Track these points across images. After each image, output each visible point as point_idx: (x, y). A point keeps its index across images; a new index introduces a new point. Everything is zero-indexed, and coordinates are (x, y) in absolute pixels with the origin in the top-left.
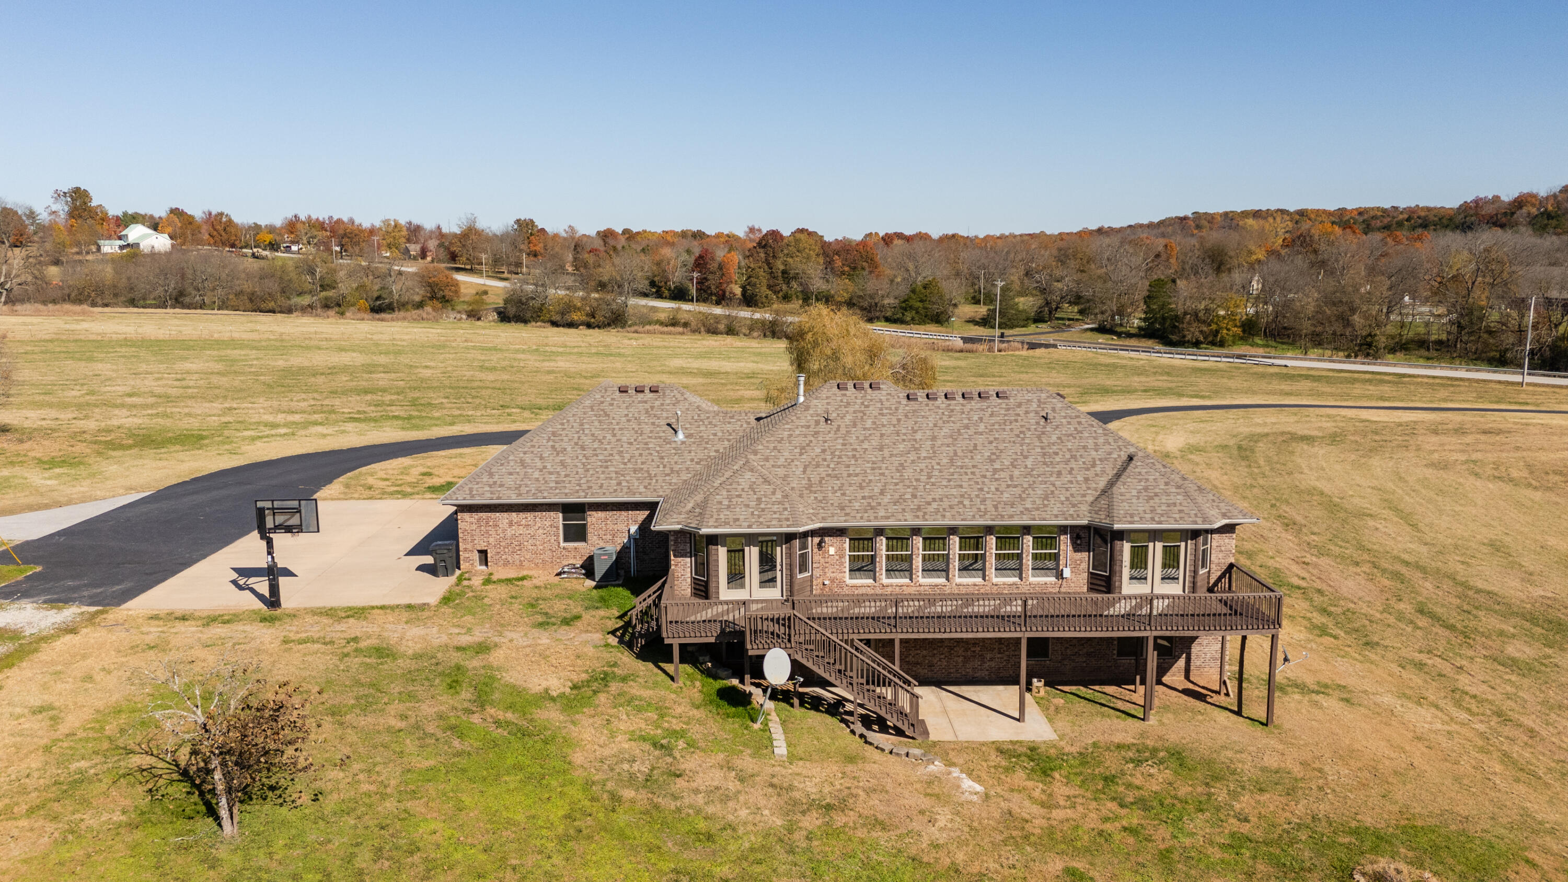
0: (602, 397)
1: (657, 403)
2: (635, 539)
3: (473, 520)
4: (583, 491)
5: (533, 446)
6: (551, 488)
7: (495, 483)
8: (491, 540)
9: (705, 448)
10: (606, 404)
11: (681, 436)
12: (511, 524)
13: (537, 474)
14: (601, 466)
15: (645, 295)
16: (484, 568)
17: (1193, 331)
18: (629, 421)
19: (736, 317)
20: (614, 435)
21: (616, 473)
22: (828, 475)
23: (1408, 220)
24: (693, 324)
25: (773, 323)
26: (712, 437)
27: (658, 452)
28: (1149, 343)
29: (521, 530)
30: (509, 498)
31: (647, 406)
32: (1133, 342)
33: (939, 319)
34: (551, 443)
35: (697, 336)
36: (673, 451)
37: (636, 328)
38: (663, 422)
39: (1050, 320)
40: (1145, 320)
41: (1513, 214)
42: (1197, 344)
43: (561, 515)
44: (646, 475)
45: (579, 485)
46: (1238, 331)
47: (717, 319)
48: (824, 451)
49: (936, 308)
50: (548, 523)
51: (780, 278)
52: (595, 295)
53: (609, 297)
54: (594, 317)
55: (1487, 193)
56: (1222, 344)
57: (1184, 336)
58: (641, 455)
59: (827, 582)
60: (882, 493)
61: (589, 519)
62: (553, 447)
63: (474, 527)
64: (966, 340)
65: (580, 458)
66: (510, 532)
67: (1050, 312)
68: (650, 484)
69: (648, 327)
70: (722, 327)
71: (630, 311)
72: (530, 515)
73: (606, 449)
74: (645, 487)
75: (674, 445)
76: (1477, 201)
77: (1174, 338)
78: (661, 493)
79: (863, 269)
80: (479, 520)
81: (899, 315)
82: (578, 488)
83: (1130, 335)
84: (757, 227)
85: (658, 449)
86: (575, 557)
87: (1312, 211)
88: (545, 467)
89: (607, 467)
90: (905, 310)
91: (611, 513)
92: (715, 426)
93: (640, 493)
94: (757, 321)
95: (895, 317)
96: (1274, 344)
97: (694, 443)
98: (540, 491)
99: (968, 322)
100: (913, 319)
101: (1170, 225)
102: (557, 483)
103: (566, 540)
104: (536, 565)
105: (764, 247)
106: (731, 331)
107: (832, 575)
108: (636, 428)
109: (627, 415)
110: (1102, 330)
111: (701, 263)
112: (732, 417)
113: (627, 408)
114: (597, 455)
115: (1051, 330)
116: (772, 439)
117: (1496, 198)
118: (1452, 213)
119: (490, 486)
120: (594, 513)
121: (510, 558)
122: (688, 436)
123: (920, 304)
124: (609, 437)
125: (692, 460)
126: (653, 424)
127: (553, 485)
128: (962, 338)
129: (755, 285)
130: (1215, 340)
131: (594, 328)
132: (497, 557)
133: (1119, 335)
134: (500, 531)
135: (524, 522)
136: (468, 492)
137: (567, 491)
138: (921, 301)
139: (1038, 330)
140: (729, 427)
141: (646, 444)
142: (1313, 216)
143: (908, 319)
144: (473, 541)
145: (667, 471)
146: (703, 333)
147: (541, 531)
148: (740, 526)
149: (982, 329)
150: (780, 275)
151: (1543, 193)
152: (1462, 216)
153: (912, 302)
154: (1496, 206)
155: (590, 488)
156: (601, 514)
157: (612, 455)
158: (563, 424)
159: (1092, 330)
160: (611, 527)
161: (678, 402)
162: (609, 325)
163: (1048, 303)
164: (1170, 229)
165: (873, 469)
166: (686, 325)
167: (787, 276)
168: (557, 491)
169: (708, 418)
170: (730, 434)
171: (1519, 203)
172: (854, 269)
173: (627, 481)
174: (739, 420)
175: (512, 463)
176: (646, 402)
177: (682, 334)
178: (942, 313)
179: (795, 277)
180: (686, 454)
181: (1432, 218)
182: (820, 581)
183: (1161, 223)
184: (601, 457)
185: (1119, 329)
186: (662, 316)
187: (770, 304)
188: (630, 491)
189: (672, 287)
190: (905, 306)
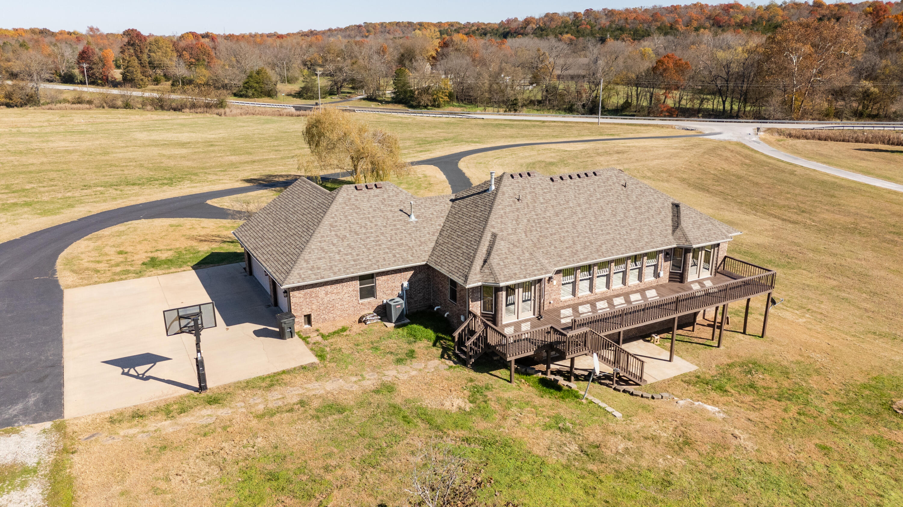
0: (348, 195)
1: (385, 196)
2: (406, 291)
3: (300, 295)
4: (375, 264)
5: (323, 236)
6: (353, 265)
7: (313, 267)
8: (314, 307)
9: (432, 224)
10: (353, 200)
11: (413, 218)
12: (327, 294)
13: (337, 257)
14: (376, 245)
15: (50, 81)
16: (307, 326)
17: (425, 99)
18: (374, 210)
19: (131, 96)
20: (371, 222)
21: (388, 248)
22: (540, 236)
23: (477, 30)
24: (96, 102)
25: (160, 100)
26: (431, 216)
27: (405, 230)
28: (400, 107)
29: (334, 297)
30: (329, 276)
31: (380, 198)
32: (390, 106)
33: (270, 94)
34: (333, 233)
35: (101, 111)
36: (414, 229)
37: (50, 106)
38: (397, 209)
39: (338, 93)
40: (394, 93)
41: (526, 28)
42: (426, 107)
43: (358, 282)
44: (407, 248)
45: (370, 260)
46: (446, 98)
47: (115, 97)
48: (528, 221)
49: (267, 88)
50: (351, 289)
51: (148, 67)
52: (10, 82)
53: (22, 84)
54: (11, 99)
55: (512, 17)
56: (439, 106)
57: (419, 102)
58: (396, 234)
59: (552, 302)
60: (574, 243)
61: (377, 282)
62: (336, 235)
63: (302, 300)
64: (298, 108)
65: (359, 241)
66: (326, 300)
67: (338, 89)
68: (413, 253)
69: (59, 105)
70: (119, 103)
71: (41, 93)
72: (339, 286)
73: (372, 233)
74: (412, 256)
75: (412, 225)
76: (508, 21)
77: (414, 103)
78: (423, 259)
79: (204, 60)
80: (305, 295)
81: (244, 92)
82: (370, 263)
83: (387, 102)
84: (95, 27)
85: (404, 228)
86: (368, 309)
87: (426, 23)
88: (340, 251)
89: (380, 245)
90: (248, 88)
91: (390, 276)
92: (429, 208)
93: (411, 261)
94: (147, 99)
95: (241, 93)
96: (463, 105)
97: (423, 221)
98: (347, 269)
99: (288, 95)
100: (253, 94)
101: (352, 30)
102: (354, 261)
103: (362, 298)
104: (344, 318)
105: (132, 45)
106: (127, 106)
107: (554, 297)
108: (382, 215)
109: (371, 207)
110: (370, 99)
111: (84, 56)
112: (436, 201)
113: (368, 201)
114: (368, 237)
115: (339, 100)
116: (497, 216)
117: (516, 20)
118: (497, 26)
119: (311, 270)
120: (380, 277)
121: (326, 317)
122: (417, 217)
123: (257, 85)
124: (369, 224)
125: (429, 233)
126: (391, 211)
127: (353, 263)
128: (294, 107)
129: (132, 72)
130: (435, 104)
131: (13, 107)
132: (318, 318)
133: (381, 102)
134: (319, 300)
135: (335, 291)
136: (298, 277)
137: (364, 266)
138: (257, 83)
139: (333, 100)
140: (437, 208)
141: (395, 225)
142: (426, 26)
143: (250, 94)
144: (301, 309)
145: (419, 243)
146: (106, 108)
147: (347, 295)
148: (520, 278)
149: (298, 100)
150: (147, 64)
151: (537, 17)
152: (502, 28)
153: (251, 84)
154: (517, 23)
155: (378, 261)
156: (384, 278)
157: (377, 236)
158: (333, 218)
159: (364, 99)
160: (391, 284)
161: (398, 193)
162: (26, 104)
163: (336, 84)
164: (353, 33)
165: (561, 229)
166: (90, 102)
167: (152, 65)
168: (358, 267)
169: (422, 203)
170: (441, 213)
171: (528, 22)
172: (198, 60)
173: (398, 253)
174: (441, 202)
175: (316, 251)
176: (377, 196)
177: (90, 109)
178: (271, 90)
179: (159, 66)
180: (422, 229)
181: (488, 29)
182: (548, 302)
183: (347, 29)
184: (372, 239)
185: (379, 99)
186: (70, 97)
187: (145, 85)
188: (405, 261)
189: (62, 74)
190: (247, 86)
